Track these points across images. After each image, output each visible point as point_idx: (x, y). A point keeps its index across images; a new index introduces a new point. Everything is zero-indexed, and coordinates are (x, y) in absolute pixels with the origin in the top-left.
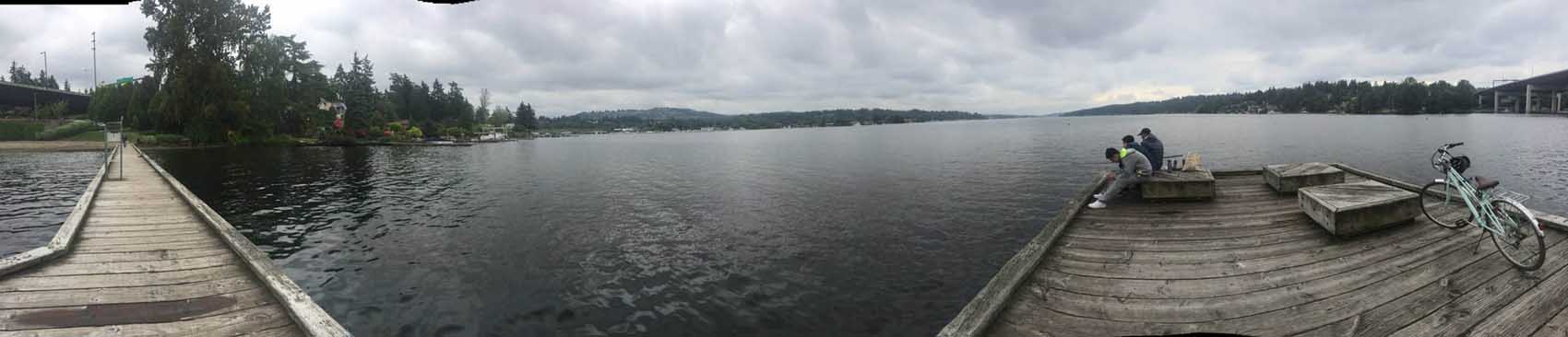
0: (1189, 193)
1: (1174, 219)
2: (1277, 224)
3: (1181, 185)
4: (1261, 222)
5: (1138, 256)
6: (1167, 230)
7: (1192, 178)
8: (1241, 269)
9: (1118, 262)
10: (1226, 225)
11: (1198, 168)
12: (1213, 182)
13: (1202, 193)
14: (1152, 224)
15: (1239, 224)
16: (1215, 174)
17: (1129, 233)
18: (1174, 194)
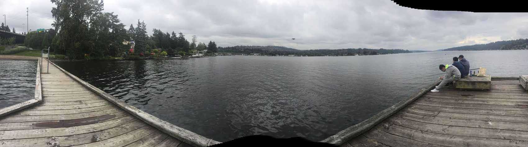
0: (478, 86)
1: (467, 99)
2: (518, 106)
3: (473, 83)
4: (510, 104)
5: (442, 114)
6: (461, 103)
7: (480, 79)
8: (490, 125)
9: (430, 116)
10: (491, 103)
11: (484, 75)
12: (490, 82)
13: (484, 87)
14: (456, 100)
15: (497, 103)
16: (493, 79)
17: (442, 103)
18: (470, 87)
